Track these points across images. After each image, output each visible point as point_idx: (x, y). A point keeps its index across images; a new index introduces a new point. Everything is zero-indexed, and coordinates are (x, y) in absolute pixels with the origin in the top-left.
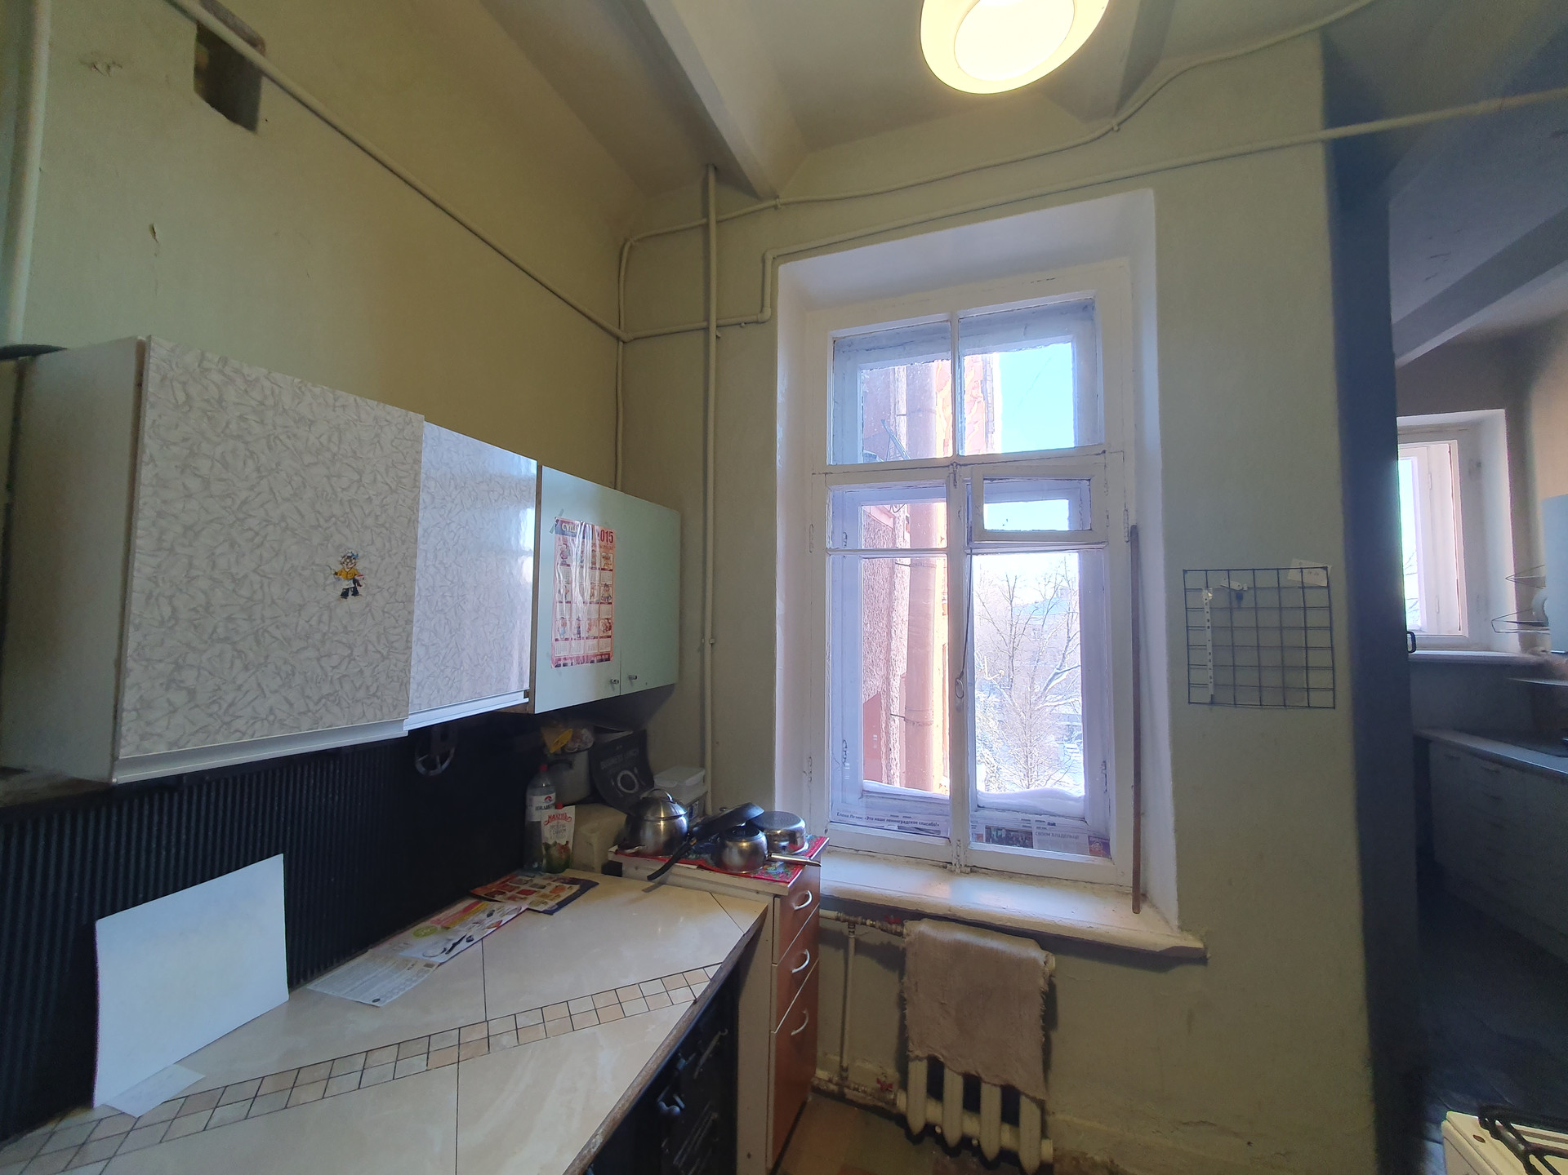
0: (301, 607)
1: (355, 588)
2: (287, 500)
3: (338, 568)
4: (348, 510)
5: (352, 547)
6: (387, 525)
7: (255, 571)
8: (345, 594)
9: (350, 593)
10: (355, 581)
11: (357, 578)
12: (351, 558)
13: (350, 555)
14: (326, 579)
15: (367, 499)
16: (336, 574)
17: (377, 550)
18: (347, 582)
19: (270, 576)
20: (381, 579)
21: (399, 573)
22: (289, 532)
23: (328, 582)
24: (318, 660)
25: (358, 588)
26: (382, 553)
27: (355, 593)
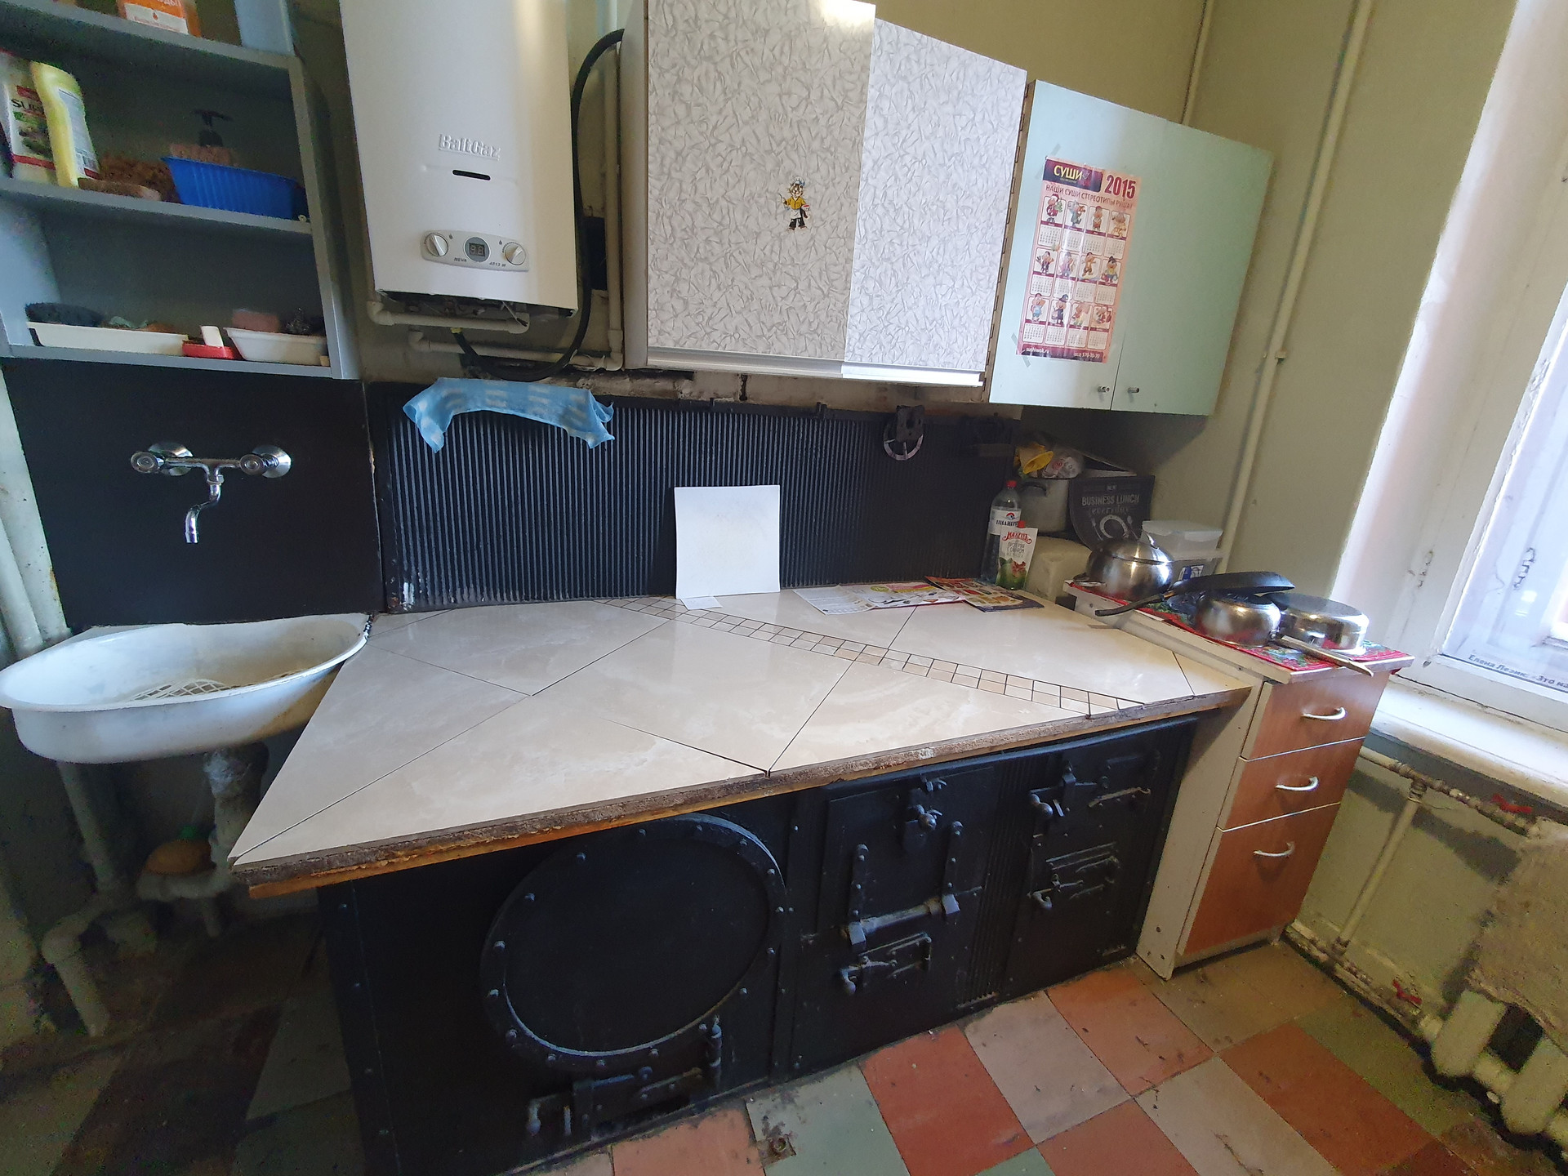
0: (758, 235)
1: (801, 219)
2: (746, 123)
3: (788, 196)
4: (796, 133)
5: (800, 174)
6: (833, 150)
7: (723, 196)
8: (793, 225)
9: (798, 224)
10: (802, 212)
11: (803, 208)
12: (798, 186)
13: (798, 182)
14: (777, 207)
15: (814, 120)
16: (786, 203)
17: (822, 178)
18: (794, 212)
19: (735, 202)
20: (824, 211)
21: (842, 205)
22: (748, 158)
23: (779, 211)
24: (771, 288)
25: (804, 218)
26: (827, 182)
27: (802, 224)
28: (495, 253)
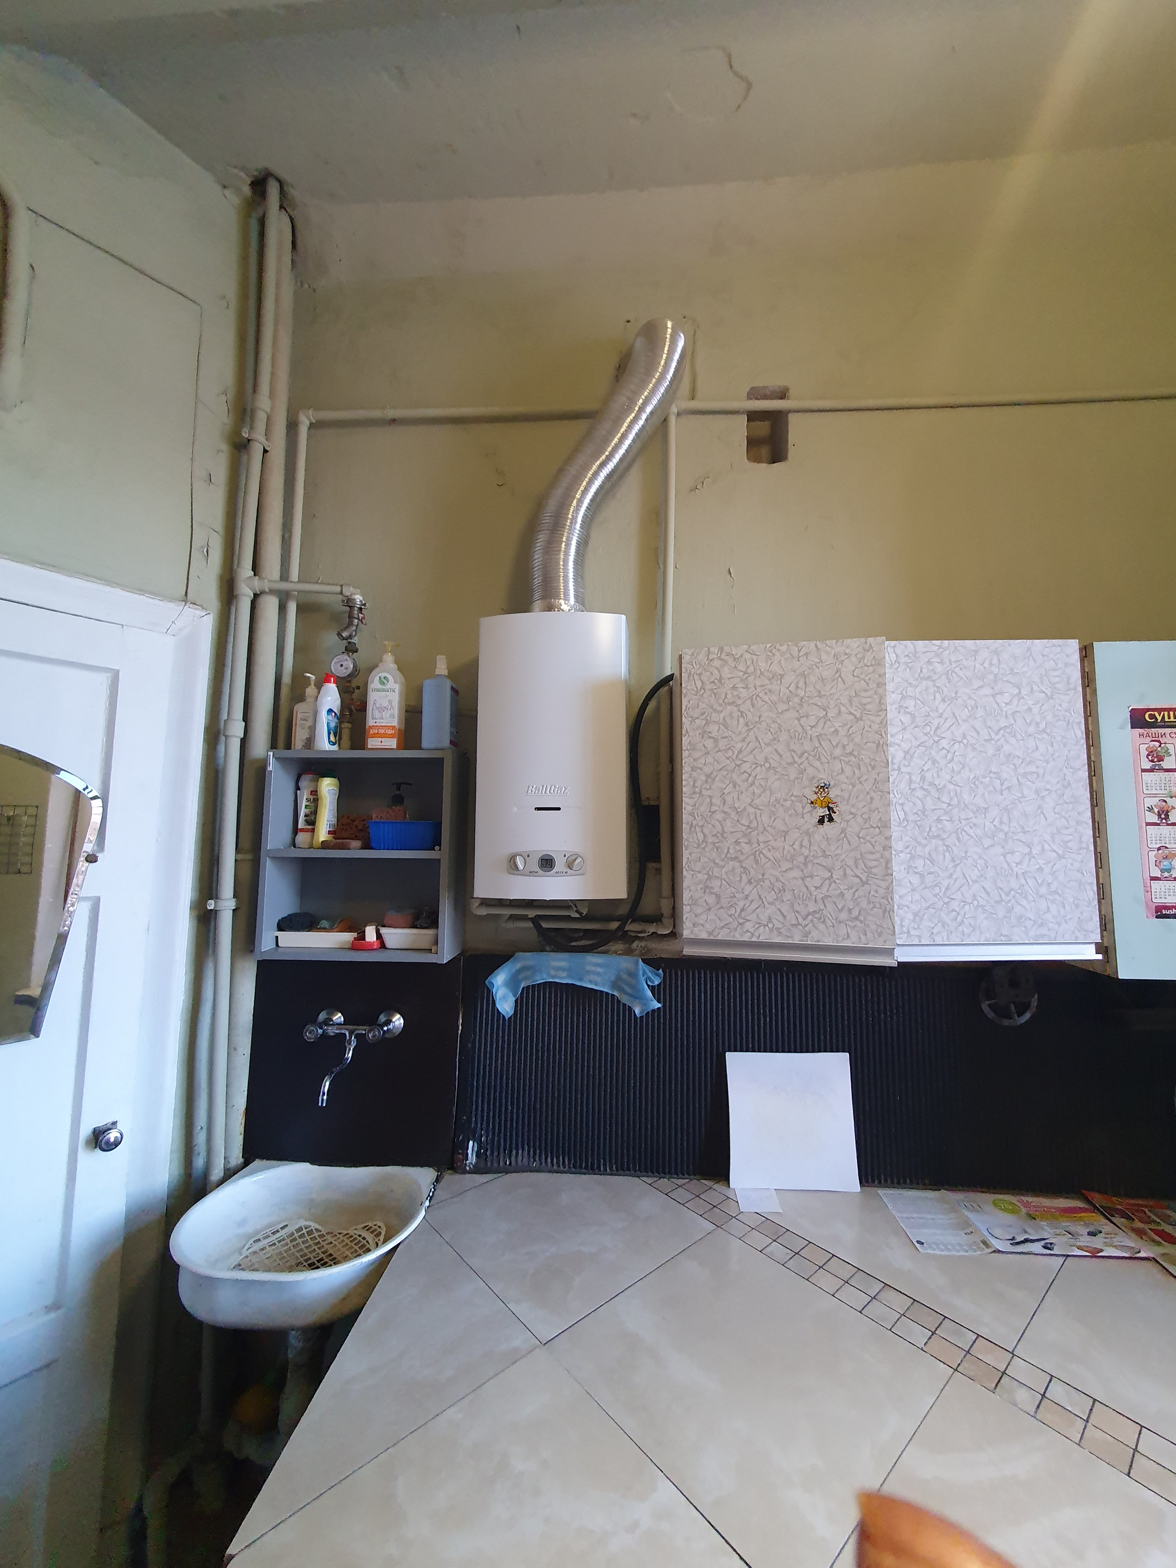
1: (830, 815)
2: (767, 745)
3: (814, 797)
4: (817, 745)
6: (856, 753)
7: (750, 805)
8: (821, 821)
10: (829, 809)
11: (831, 805)
12: (824, 787)
13: (823, 785)
14: (803, 808)
15: (834, 731)
16: (812, 803)
17: (847, 778)
18: (822, 810)
20: (853, 806)
21: (872, 798)
22: (772, 771)
23: (805, 811)
24: (803, 879)
25: (833, 814)
26: (853, 781)
27: (831, 820)
28: (560, 864)
